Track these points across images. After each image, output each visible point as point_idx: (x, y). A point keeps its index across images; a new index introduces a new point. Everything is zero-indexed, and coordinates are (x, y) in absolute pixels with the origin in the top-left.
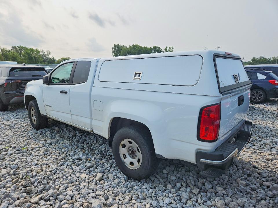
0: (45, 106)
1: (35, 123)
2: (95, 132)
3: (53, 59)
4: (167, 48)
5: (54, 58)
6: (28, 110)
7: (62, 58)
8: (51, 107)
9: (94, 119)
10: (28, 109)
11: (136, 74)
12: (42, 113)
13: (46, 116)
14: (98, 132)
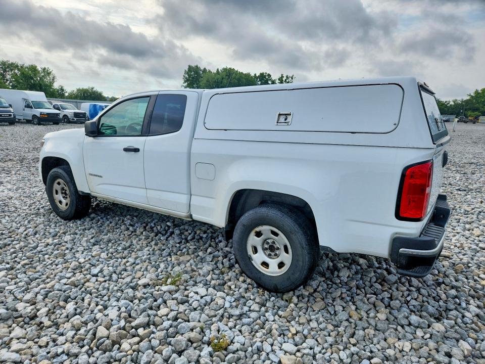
0: (88, 176)
1: (63, 207)
2: (196, 217)
3: (62, 90)
4: (282, 77)
5: (64, 88)
6: (45, 184)
7: (78, 88)
8: (101, 177)
9: (195, 195)
10: (47, 183)
11: (280, 115)
12: (80, 188)
13: (89, 194)
14: (203, 217)
